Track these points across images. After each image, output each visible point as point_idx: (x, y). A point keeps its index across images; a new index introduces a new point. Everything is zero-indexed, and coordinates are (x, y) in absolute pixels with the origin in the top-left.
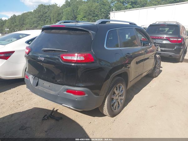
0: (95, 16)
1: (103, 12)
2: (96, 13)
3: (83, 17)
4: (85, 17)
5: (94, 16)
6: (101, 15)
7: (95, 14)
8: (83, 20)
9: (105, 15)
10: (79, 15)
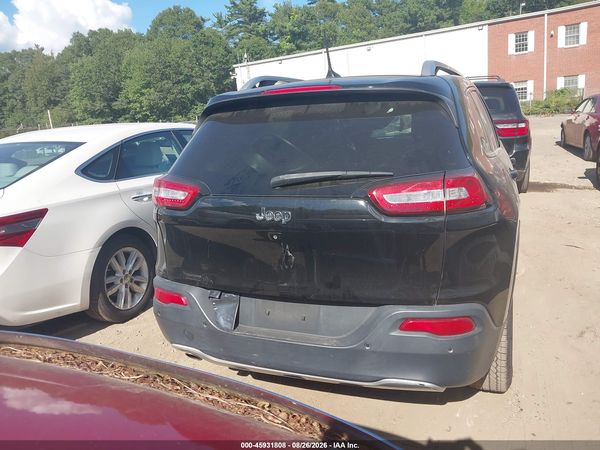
0: (184, 82)
1: (208, 67)
2: (186, 71)
3: (143, 87)
4: (148, 85)
5: (178, 82)
6: (200, 76)
7: (181, 74)
8: (143, 94)
9: (215, 76)
10: (128, 81)
